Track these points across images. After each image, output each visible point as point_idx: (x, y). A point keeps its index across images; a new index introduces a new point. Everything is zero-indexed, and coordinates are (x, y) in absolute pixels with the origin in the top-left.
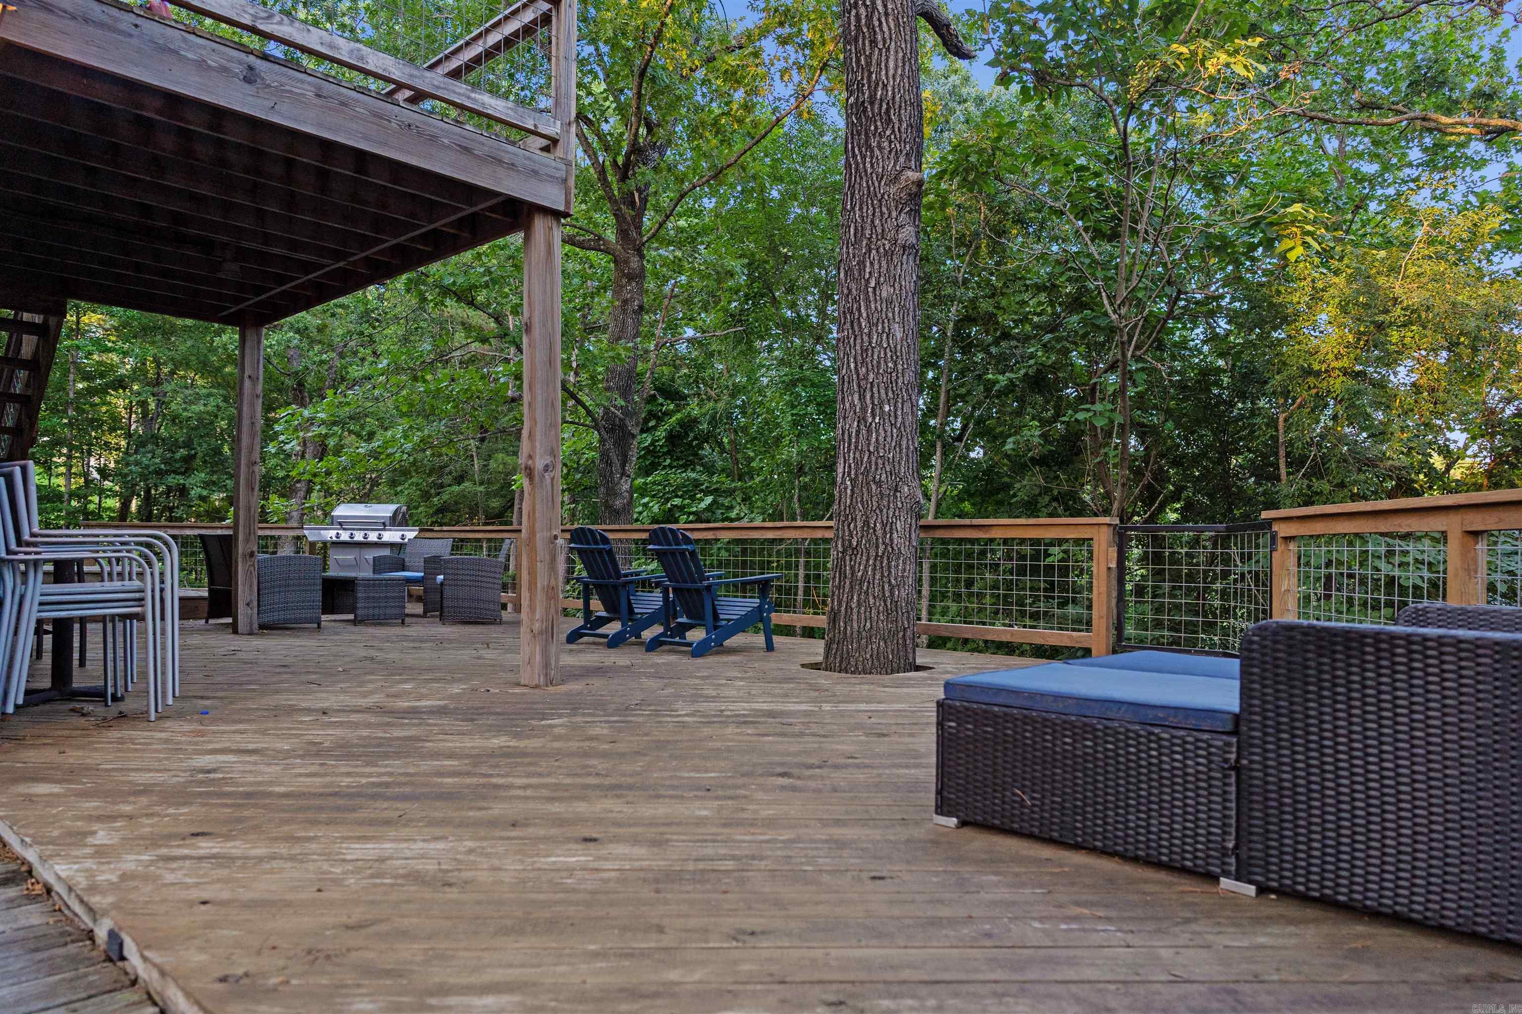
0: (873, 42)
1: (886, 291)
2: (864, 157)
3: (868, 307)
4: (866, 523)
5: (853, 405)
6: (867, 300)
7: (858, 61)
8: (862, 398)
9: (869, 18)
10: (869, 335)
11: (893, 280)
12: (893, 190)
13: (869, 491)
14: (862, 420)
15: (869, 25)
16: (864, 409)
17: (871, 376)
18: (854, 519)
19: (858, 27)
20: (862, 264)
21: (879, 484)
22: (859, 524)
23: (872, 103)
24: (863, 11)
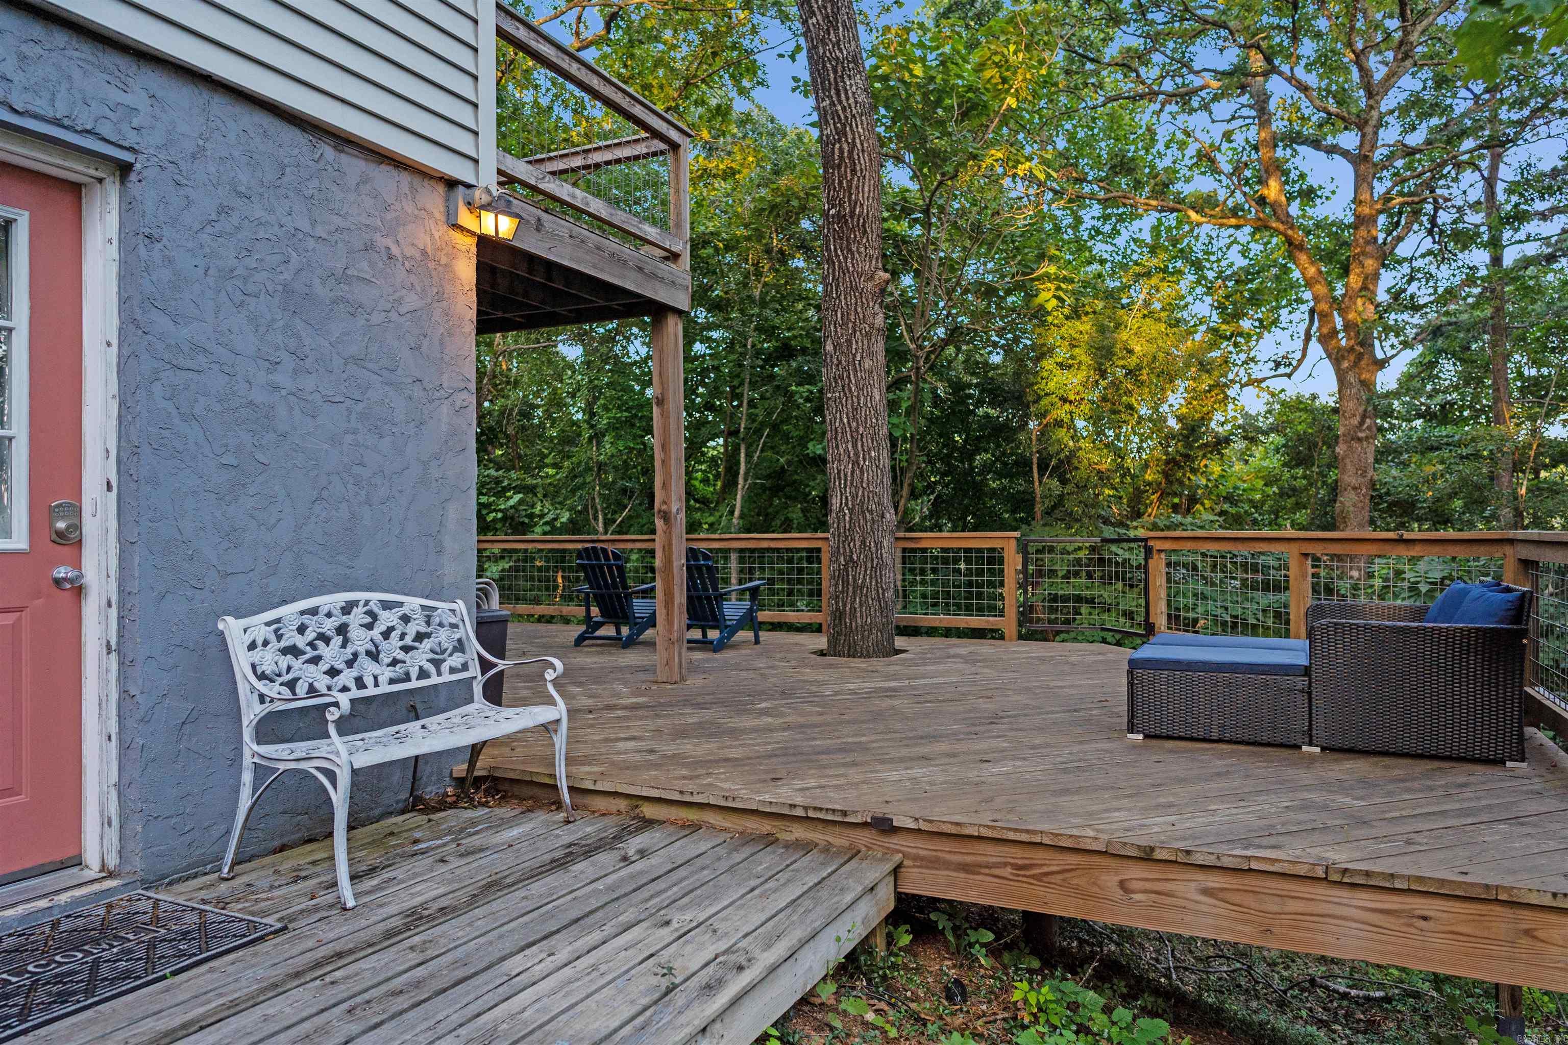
0: (854, 171)
1: (867, 364)
2: (846, 258)
3: (855, 375)
4: (863, 542)
5: (847, 450)
6: (855, 370)
7: (840, 183)
8: (855, 446)
9: (851, 152)
10: (858, 398)
11: (872, 355)
12: (870, 285)
13: (865, 518)
14: (856, 463)
15: (851, 157)
16: (857, 454)
17: (861, 430)
18: (853, 540)
19: (841, 157)
20: (849, 341)
21: (871, 512)
22: (858, 544)
23: (852, 217)
24: (845, 146)
